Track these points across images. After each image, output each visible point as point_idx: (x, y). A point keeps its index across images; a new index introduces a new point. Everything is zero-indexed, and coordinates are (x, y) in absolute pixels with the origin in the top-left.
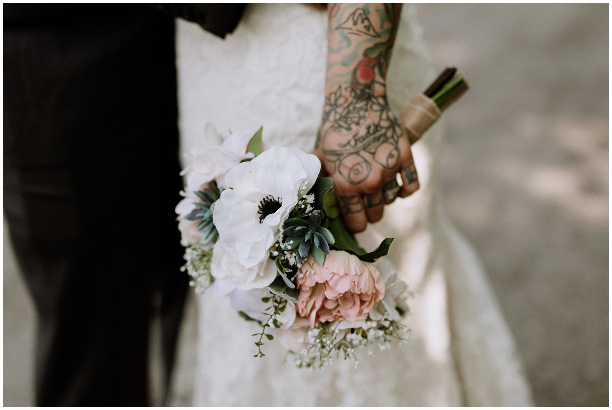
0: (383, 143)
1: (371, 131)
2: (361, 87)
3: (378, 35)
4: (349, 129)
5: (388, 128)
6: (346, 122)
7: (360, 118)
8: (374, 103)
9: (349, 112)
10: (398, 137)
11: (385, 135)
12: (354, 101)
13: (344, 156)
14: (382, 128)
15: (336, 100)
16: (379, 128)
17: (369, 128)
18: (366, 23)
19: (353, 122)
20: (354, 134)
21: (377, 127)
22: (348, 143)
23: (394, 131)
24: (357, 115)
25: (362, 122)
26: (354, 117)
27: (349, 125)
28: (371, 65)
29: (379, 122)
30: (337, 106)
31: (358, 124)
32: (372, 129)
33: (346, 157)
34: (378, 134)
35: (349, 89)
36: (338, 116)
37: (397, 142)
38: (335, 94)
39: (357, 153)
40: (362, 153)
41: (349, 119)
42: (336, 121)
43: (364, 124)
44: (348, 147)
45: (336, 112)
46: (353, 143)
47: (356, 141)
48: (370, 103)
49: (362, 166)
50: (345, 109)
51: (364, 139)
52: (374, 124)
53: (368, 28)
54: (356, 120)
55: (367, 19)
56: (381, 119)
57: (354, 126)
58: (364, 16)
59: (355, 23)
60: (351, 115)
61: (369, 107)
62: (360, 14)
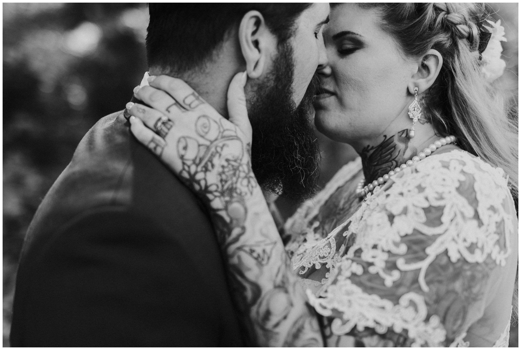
0: (196, 158)
1: (209, 164)
2: (234, 200)
3: (240, 248)
4: (227, 160)
5: (196, 173)
6: (233, 166)
7: (223, 172)
8: (216, 191)
9: (234, 174)
10: (184, 169)
11: (197, 165)
12: (234, 186)
13: (220, 137)
14: (202, 171)
15: (249, 182)
16: (204, 169)
17: (213, 166)
18: (255, 255)
19: (227, 167)
20: (222, 157)
21: (206, 170)
22: (222, 148)
23: (189, 173)
24: (227, 174)
25: (221, 170)
26: (228, 171)
27: (229, 164)
28: (234, 222)
29: (205, 175)
30: (246, 177)
31: (223, 167)
32: (210, 167)
33: (218, 136)
34: (203, 164)
35: (243, 194)
36: (241, 168)
37: (184, 164)
38: (252, 187)
39: (212, 142)
40: (208, 143)
41: (231, 168)
42: (240, 165)
43: (218, 169)
44: (221, 145)
45: (244, 172)
46: (219, 149)
47: (217, 152)
48: (220, 189)
49: (203, 131)
50: (239, 177)
51: (213, 155)
52: (210, 171)
53: (252, 251)
54: (226, 170)
55: (256, 259)
56: (205, 179)
57: (225, 164)
58: (260, 259)
59: (264, 251)
60: (231, 172)
61: (220, 185)
62: (263, 259)
